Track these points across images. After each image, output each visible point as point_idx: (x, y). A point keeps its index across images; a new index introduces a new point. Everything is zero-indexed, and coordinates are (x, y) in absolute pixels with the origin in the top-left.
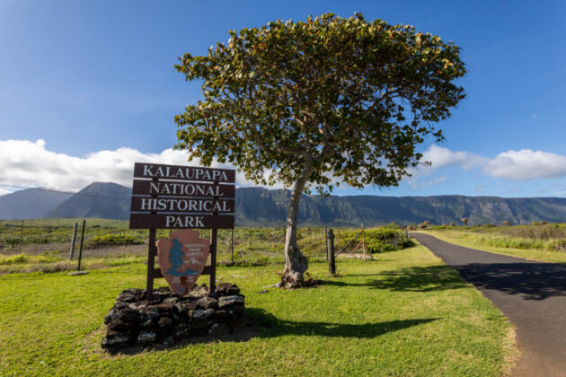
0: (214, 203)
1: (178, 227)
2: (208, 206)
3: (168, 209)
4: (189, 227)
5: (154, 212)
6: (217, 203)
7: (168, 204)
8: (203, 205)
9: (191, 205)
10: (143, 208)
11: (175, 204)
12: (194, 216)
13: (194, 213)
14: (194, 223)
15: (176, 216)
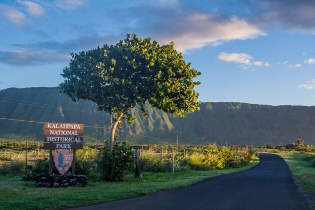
0: (75, 139)
1: (61, 148)
2: (73, 140)
3: (57, 141)
4: (65, 149)
5: (52, 142)
6: (76, 139)
7: (57, 139)
8: (71, 140)
9: (66, 139)
10: (48, 141)
11: (60, 139)
12: (67, 144)
13: (67, 143)
14: (67, 147)
15: (60, 144)
